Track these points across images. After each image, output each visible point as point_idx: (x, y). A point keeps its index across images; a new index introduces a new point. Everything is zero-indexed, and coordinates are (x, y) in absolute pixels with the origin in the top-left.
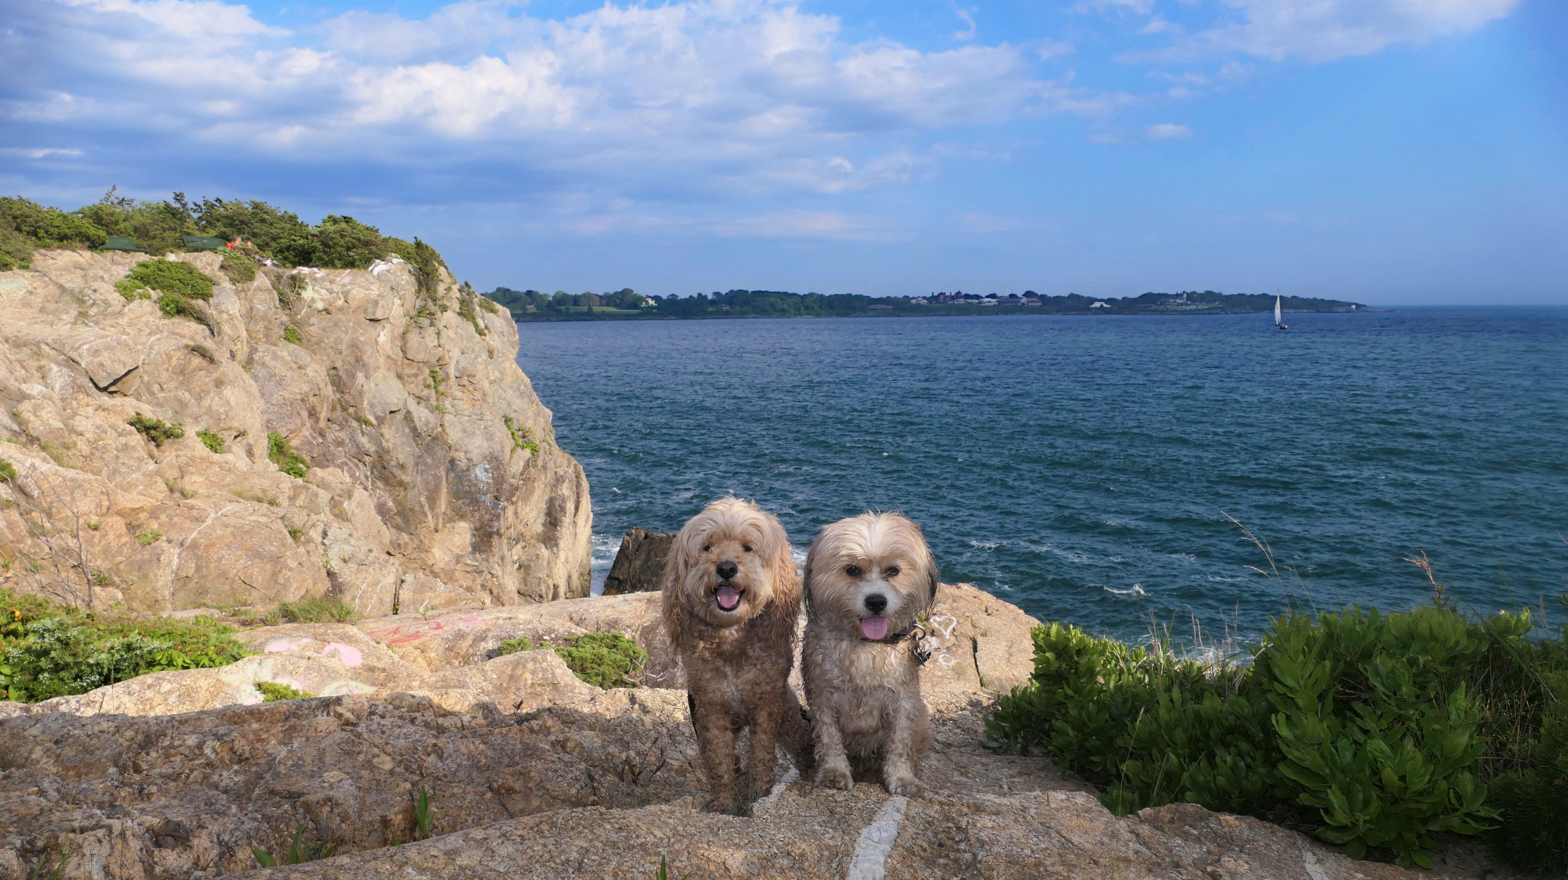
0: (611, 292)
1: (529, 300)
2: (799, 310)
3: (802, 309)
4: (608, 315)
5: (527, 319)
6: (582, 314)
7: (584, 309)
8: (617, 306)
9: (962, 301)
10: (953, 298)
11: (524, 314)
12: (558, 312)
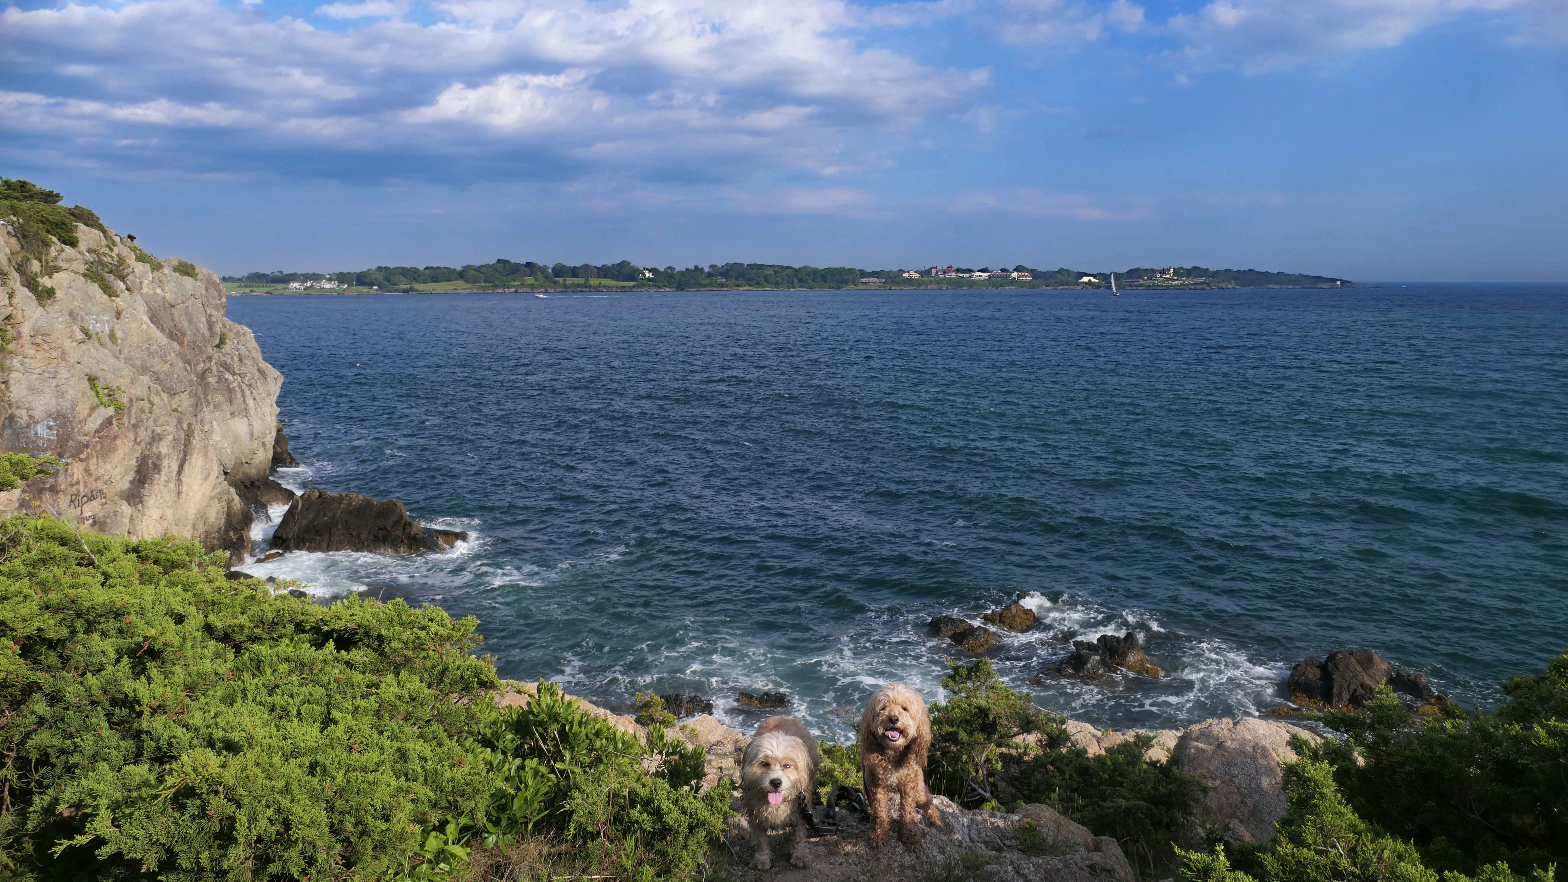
0: (609, 265)
1: (528, 271)
2: (793, 282)
3: (796, 281)
4: (605, 287)
5: (525, 290)
6: (579, 285)
7: (581, 281)
8: (615, 278)
9: (954, 275)
10: (945, 272)
11: (523, 285)
12: (555, 283)
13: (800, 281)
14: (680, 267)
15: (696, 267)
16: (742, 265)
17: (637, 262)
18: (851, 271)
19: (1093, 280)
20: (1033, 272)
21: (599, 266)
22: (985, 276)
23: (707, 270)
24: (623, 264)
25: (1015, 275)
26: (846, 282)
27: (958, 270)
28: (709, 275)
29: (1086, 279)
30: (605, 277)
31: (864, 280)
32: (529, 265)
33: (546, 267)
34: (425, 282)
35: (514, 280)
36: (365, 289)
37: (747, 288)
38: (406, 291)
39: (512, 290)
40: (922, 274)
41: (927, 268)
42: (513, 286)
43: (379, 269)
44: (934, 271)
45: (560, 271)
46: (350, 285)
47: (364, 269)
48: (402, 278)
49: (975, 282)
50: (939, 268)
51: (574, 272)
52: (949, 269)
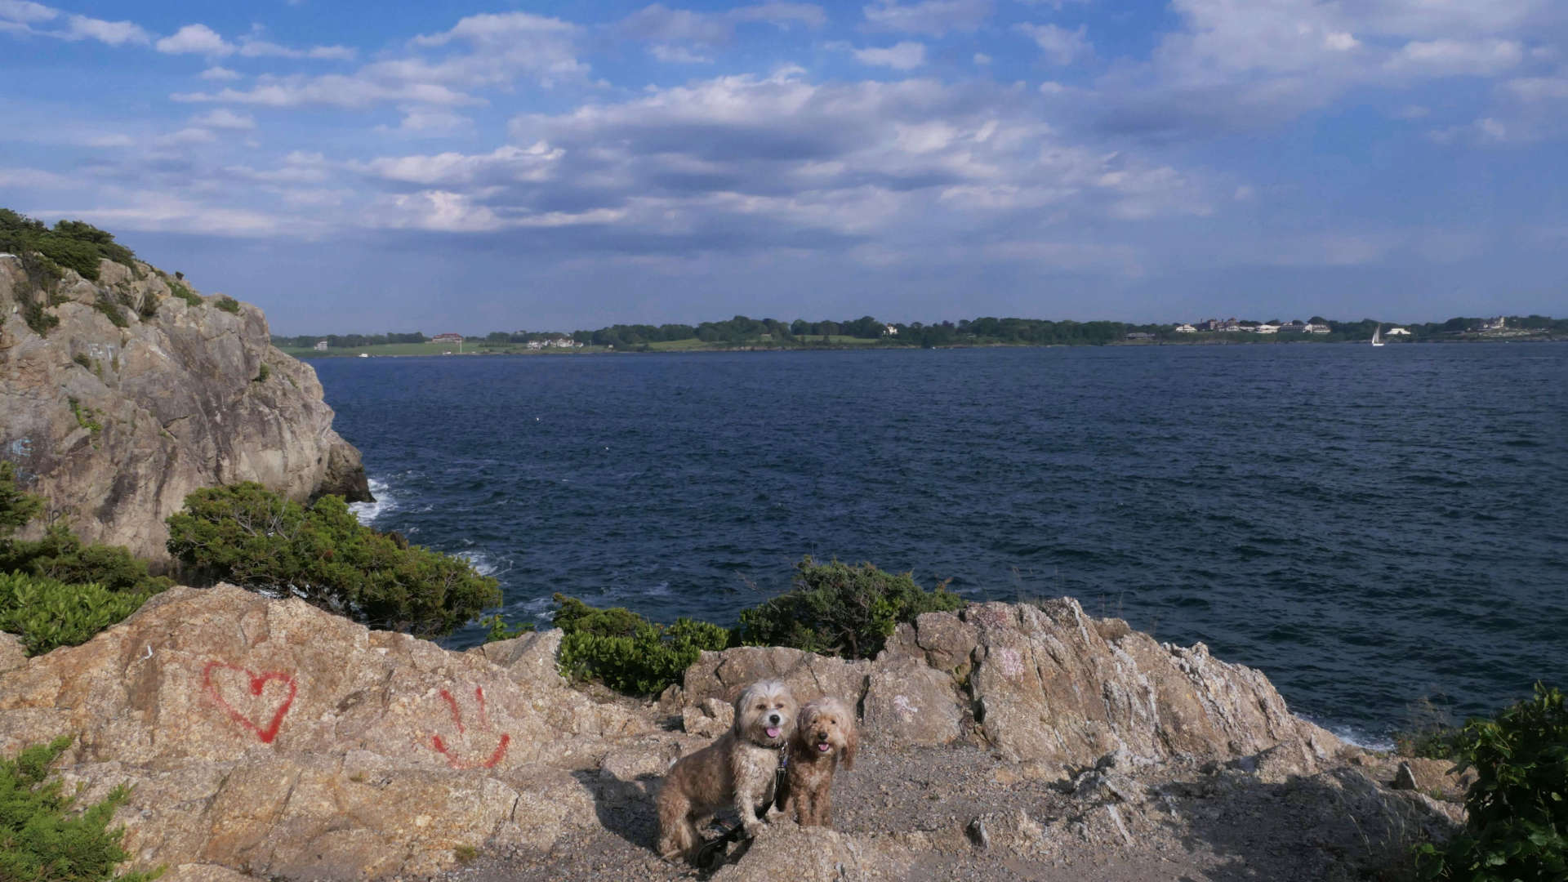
0: (851, 320)
1: (766, 328)
2: (1051, 338)
3: (1054, 337)
4: (845, 344)
5: (762, 348)
6: (818, 343)
7: (820, 338)
8: (857, 335)
9: (1236, 328)
10: (1225, 325)
11: (759, 343)
12: (794, 341)
13: (1059, 336)
14: (928, 322)
15: (946, 323)
16: (995, 319)
17: (880, 318)
18: (1117, 325)
19: (1404, 332)
20: (1333, 325)
21: (841, 321)
22: (1273, 329)
23: (957, 325)
24: (866, 321)
25: (1309, 327)
26: (1110, 337)
27: (1243, 323)
28: (960, 331)
29: (1395, 331)
30: (847, 334)
31: (1130, 335)
32: (767, 322)
33: (785, 324)
34: (660, 340)
35: (751, 338)
36: (600, 348)
37: (999, 344)
38: (640, 350)
39: (748, 348)
40: (1199, 327)
41: (1205, 321)
42: (749, 344)
43: (616, 327)
44: (1212, 324)
45: (800, 328)
46: (586, 344)
47: (601, 328)
48: (638, 336)
49: (1261, 336)
50: (1219, 321)
51: (815, 329)
52: (1231, 322)
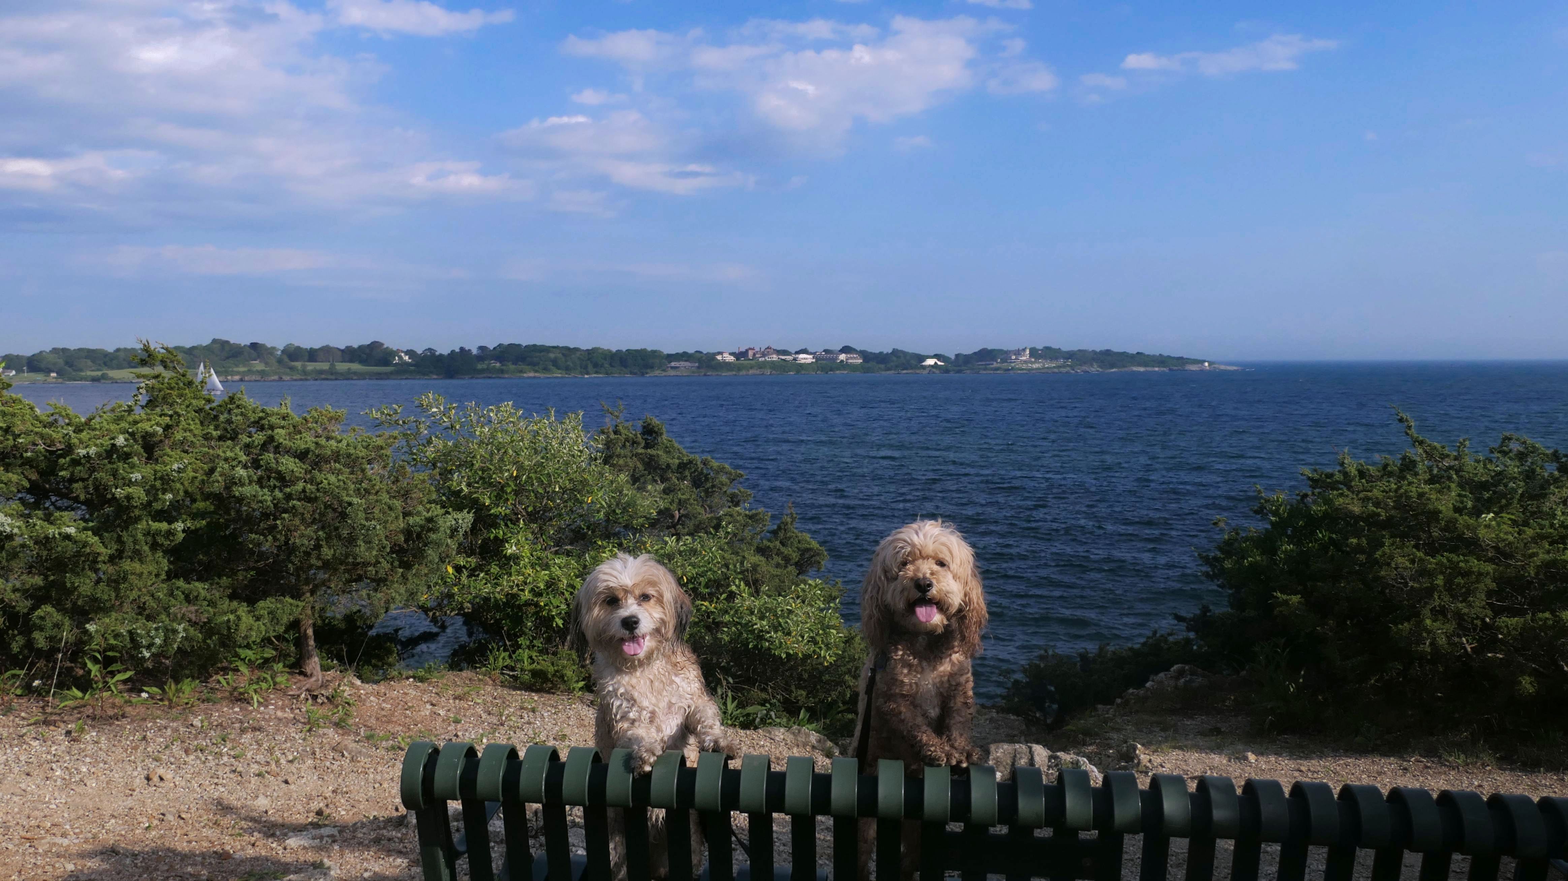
0: (356, 346)
1: (254, 354)
2: (586, 367)
3: (590, 367)
4: (355, 373)
5: (254, 378)
6: (321, 372)
7: (325, 366)
8: (362, 362)
9: (775, 357)
10: (764, 355)
11: (250, 372)
12: (292, 368)
13: (596, 365)
15: (462, 349)
16: (519, 345)
18: (655, 354)
19: (938, 362)
20: (864, 354)
21: (342, 347)
22: (810, 358)
23: (475, 351)
24: (374, 346)
25: (843, 357)
26: (650, 367)
28: (481, 358)
30: (351, 361)
31: (673, 364)
32: (254, 346)
33: (274, 348)
34: (120, 367)
35: (237, 366)
36: (39, 377)
38: (95, 380)
40: (739, 355)
41: (743, 349)
42: (238, 373)
43: (55, 350)
44: (751, 353)
45: (293, 354)
46: (19, 371)
47: (37, 351)
48: (89, 363)
49: (801, 365)
50: (757, 349)
51: (312, 355)
52: (768, 351)
